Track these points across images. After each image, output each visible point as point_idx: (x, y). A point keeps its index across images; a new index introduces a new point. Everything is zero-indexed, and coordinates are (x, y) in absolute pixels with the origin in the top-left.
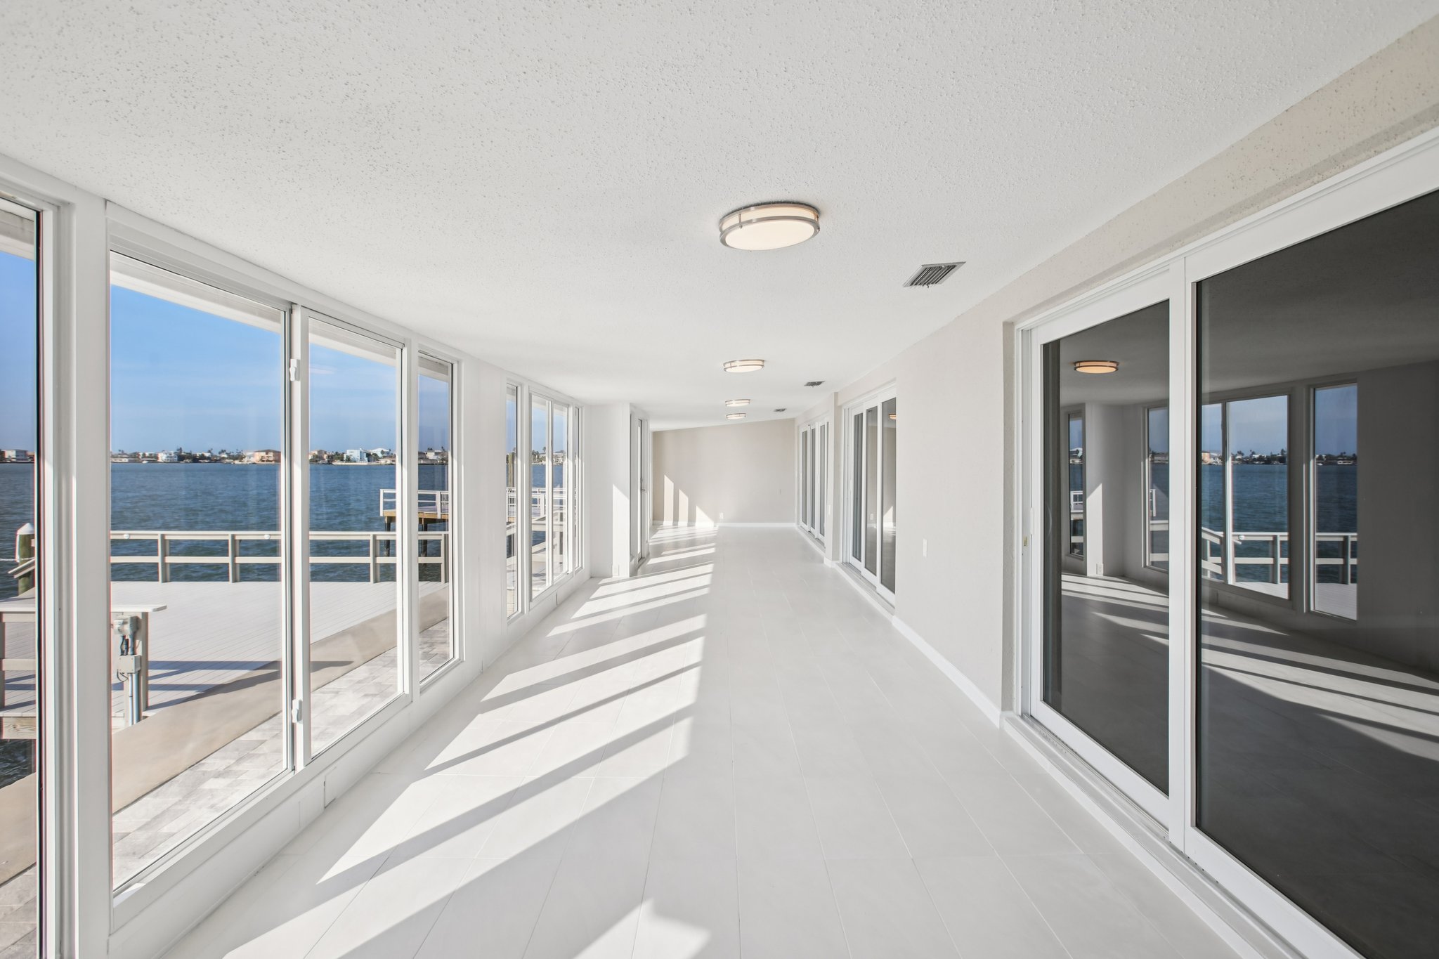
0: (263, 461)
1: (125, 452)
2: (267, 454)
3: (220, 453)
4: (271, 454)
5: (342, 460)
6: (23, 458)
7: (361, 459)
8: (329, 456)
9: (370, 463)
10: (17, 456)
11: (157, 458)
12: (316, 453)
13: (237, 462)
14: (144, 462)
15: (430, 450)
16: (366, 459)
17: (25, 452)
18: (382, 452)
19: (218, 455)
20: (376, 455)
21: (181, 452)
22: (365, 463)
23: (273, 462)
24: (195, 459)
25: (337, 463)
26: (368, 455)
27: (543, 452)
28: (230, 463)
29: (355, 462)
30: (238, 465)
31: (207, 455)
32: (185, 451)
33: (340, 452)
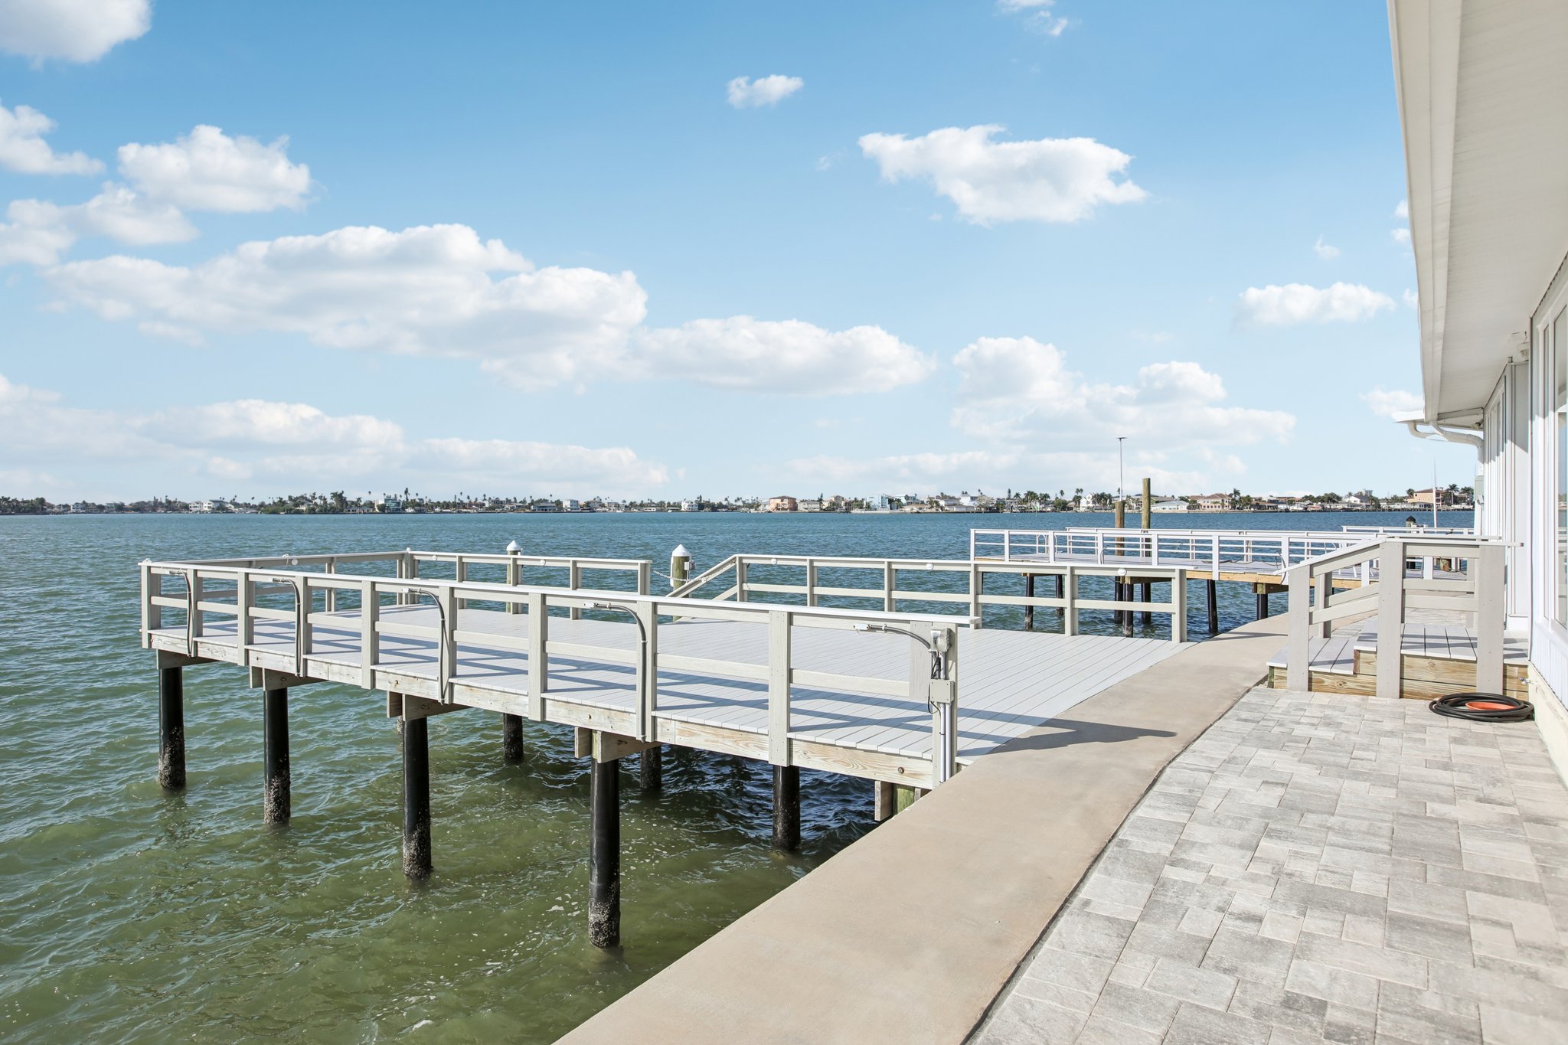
0: (779, 509)
1: (653, 501)
2: (782, 501)
3: (736, 501)
4: (786, 501)
5: (861, 508)
6: (576, 507)
7: (883, 506)
8: (846, 503)
9: (892, 511)
10: (571, 506)
11: (680, 507)
12: (833, 499)
13: (753, 511)
14: (670, 511)
15: (965, 493)
16: (888, 506)
17: (577, 502)
18: (907, 497)
19: (734, 503)
20: (899, 500)
21: (701, 500)
22: (887, 511)
23: (788, 511)
24: (715, 508)
25: (856, 511)
26: (891, 501)
27: (1117, 494)
28: (746, 512)
29: (876, 510)
30: (754, 514)
31: (724, 503)
32: (705, 499)
33: (859, 499)
